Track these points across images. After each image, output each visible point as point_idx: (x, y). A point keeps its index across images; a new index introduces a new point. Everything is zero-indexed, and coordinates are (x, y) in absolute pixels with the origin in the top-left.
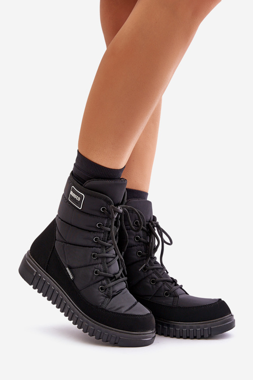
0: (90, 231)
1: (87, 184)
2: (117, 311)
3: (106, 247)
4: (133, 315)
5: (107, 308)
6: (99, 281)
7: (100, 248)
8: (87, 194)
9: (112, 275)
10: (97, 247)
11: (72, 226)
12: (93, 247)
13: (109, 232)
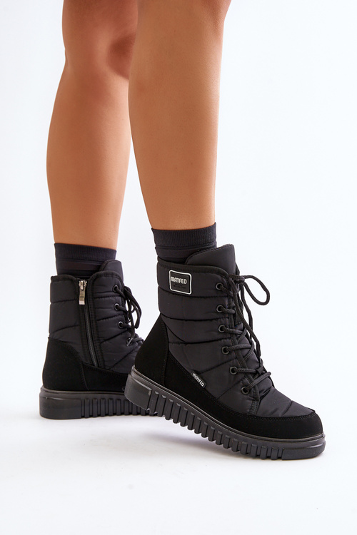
0: (211, 320)
1: (189, 261)
2: (272, 416)
3: (236, 335)
4: (295, 417)
5: (259, 414)
6: (239, 382)
7: (230, 338)
8: (194, 272)
9: (253, 371)
10: (226, 339)
11: (186, 320)
12: (220, 339)
13: (234, 315)
